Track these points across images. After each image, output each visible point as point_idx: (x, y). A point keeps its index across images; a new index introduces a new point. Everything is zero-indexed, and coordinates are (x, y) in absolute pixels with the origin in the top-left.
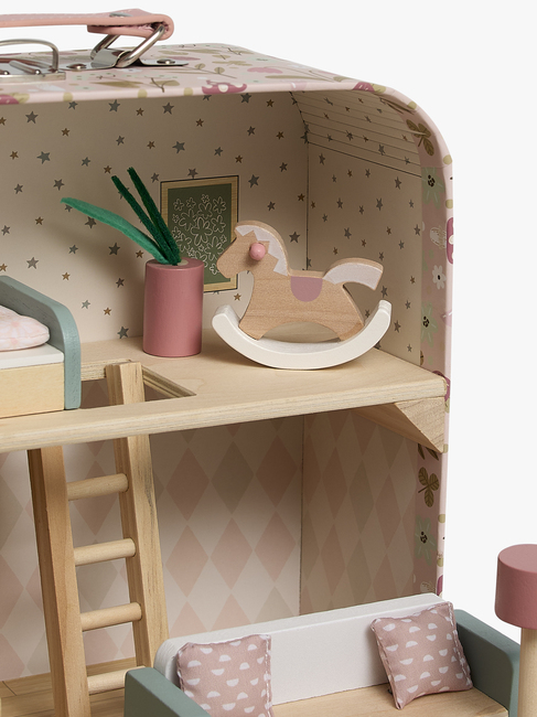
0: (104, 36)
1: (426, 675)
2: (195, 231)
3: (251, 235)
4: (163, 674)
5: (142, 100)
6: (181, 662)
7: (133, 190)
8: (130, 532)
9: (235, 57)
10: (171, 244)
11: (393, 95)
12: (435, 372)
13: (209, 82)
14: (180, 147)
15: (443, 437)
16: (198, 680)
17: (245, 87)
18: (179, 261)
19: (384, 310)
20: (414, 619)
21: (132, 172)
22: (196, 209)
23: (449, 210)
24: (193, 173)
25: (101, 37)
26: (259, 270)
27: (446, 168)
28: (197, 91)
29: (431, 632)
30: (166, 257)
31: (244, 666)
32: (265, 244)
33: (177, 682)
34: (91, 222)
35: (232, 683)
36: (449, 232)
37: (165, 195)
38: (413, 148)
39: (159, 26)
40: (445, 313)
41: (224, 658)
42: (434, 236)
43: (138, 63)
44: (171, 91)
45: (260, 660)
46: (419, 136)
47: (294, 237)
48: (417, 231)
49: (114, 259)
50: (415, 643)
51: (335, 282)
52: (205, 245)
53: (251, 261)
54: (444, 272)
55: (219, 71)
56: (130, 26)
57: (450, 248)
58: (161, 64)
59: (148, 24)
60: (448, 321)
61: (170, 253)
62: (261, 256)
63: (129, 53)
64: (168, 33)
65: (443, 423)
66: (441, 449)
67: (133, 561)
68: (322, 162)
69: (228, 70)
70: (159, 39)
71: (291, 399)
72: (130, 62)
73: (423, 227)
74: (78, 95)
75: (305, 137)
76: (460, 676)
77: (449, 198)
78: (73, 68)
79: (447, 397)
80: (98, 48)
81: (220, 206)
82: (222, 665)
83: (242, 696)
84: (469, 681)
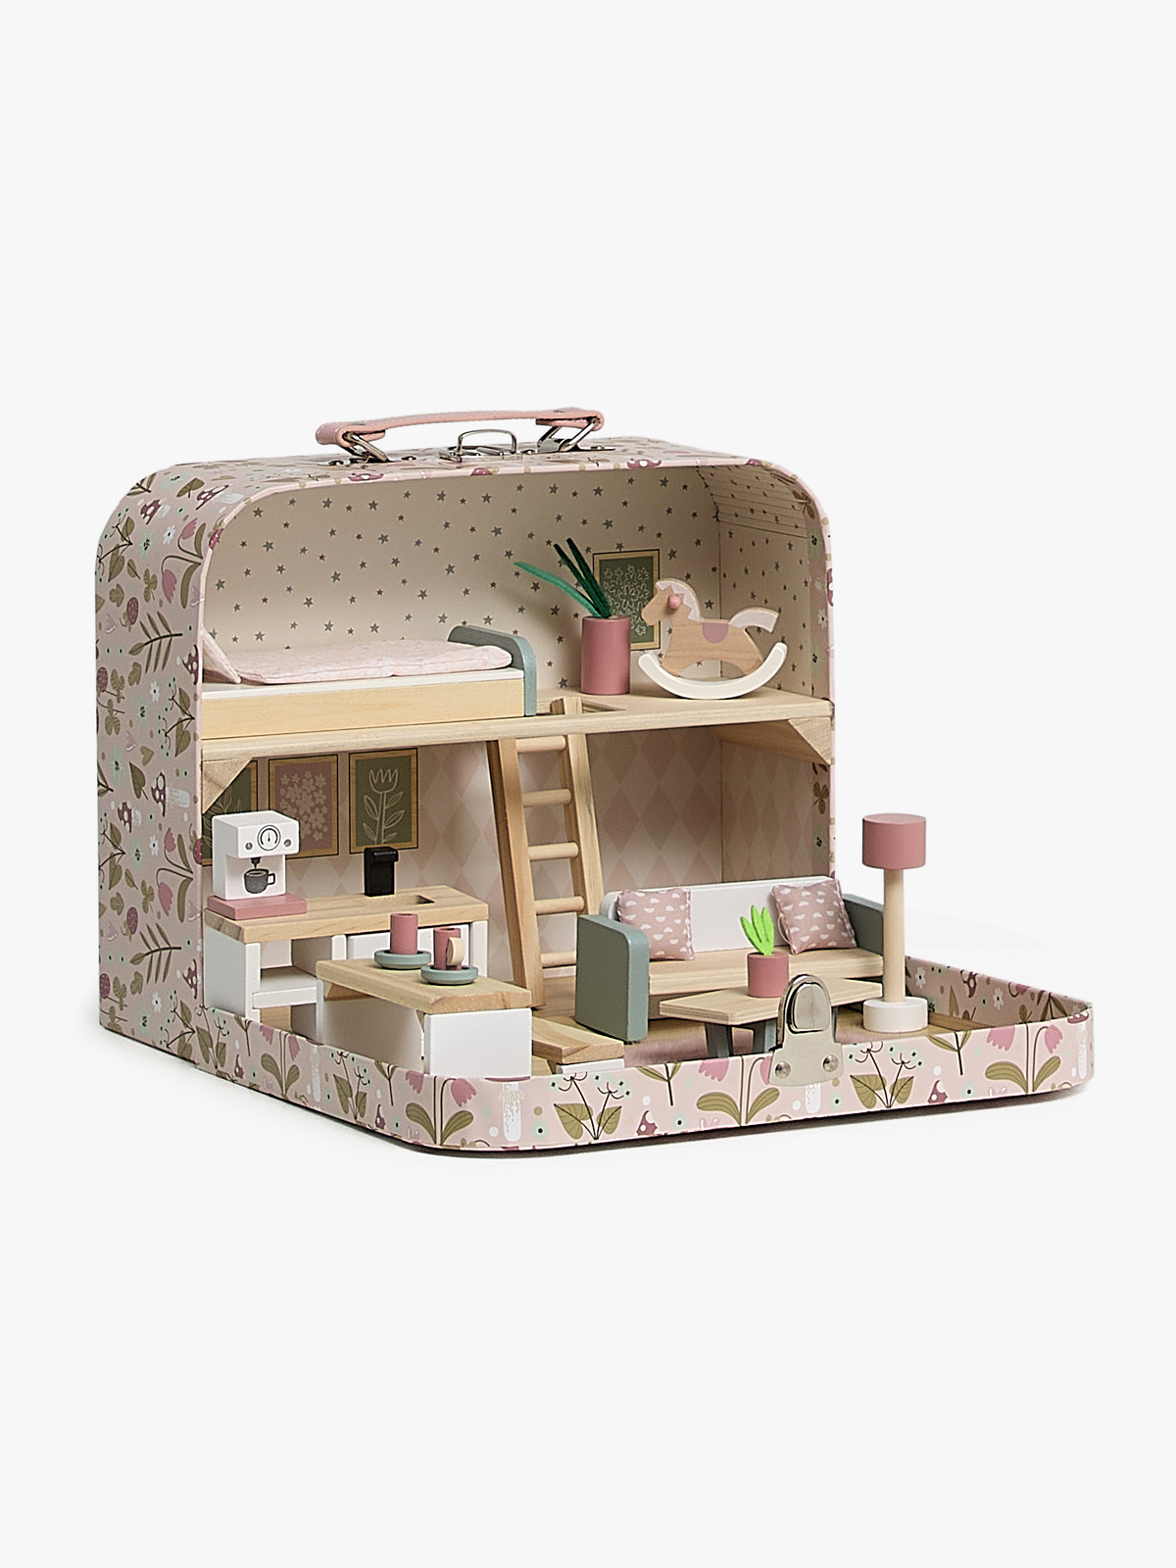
0: (550, 427)
1: (816, 928)
2: (622, 597)
3: (670, 589)
4: (607, 916)
5: (582, 472)
6: (620, 903)
7: (573, 558)
8: (574, 838)
9: (652, 445)
10: (604, 601)
11: (779, 469)
12: (823, 699)
13: (632, 460)
14: (608, 524)
15: (829, 752)
16: (634, 916)
17: (660, 462)
18: (610, 615)
19: (780, 649)
20: (806, 888)
21: (570, 541)
22: (623, 578)
23: (828, 562)
24: (620, 546)
25: (547, 428)
26: (676, 617)
27: (824, 528)
28: (624, 466)
29: (821, 897)
30: (600, 613)
31: (670, 908)
32: (681, 596)
33: (617, 918)
34: (536, 587)
35: (661, 919)
36: (830, 580)
37: (597, 565)
38: (800, 515)
39: (592, 420)
40: (828, 648)
41: (653, 901)
42: (818, 586)
43: (576, 449)
44: (603, 466)
45: (682, 907)
46: (802, 503)
47: (709, 604)
48: (806, 583)
49: (555, 617)
50: (806, 903)
51: (739, 626)
52: (631, 609)
53: (670, 610)
54: (826, 614)
55: (640, 453)
56: (570, 419)
57: (830, 593)
58: (594, 449)
59: (584, 418)
60: (831, 654)
61: (603, 610)
62: (677, 605)
63: (570, 440)
64: (600, 425)
65: (830, 739)
66: (829, 762)
67: (576, 861)
68: (731, 537)
69: (647, 452)
70: (592, 430)
71: (702, 712)
72: (570, 447)
73: (810, 580)
74: (534, 469)
75: (716, 517)
76: (845, 935)
77: (828, 552)
78: (526, 452)
79: (832, 717)
80: (543, 439)
81: (643, 576)
82: (653, 905)
83: (668, 930)
84: (854, 942)
